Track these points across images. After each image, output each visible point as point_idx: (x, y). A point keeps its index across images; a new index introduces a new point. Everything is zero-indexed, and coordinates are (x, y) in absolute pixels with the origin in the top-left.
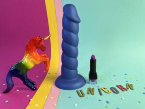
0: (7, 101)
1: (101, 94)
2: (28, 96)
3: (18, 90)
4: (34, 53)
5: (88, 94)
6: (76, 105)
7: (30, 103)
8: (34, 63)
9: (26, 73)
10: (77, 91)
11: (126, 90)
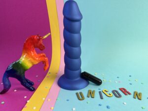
0: (3, 103)
1: (102, 98)
2: (25, 97)
3: (15, 91)
4: (32, 53)
5: (89, 97)
6: (74, 109)
7: (26, 105)
8: (32, 63)
9: (24, 73)
10: (77, 94)
11: (129, 94)
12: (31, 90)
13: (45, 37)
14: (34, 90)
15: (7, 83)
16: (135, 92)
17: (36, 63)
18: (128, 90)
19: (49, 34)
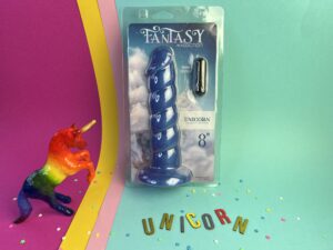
0: (23, 241)
2: (59, 229)
5: (162, 228)
10: (144, 221)
11: (229, 221)
12: (67, 214)
13: (87, 128)
14: (72, 213)
16: (238, 218)
17: (72, 173)
18: (227, 215)
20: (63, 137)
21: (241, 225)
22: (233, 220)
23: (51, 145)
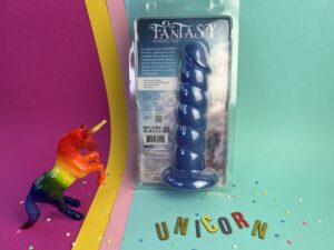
0: (31, 248)
1: (198, 235)
2: (68, 234)
10: (157, 225)
11: (247, 225)
13: (97, 128)
14: (82, 218)
15: (34, 211)
16: (257, 221)
17: (82, 175)
18: (245, 218)
19: (104, 122)
20: (72, 137)
21: (260, 229)
22: (251, 224)
23: (59, 146)
